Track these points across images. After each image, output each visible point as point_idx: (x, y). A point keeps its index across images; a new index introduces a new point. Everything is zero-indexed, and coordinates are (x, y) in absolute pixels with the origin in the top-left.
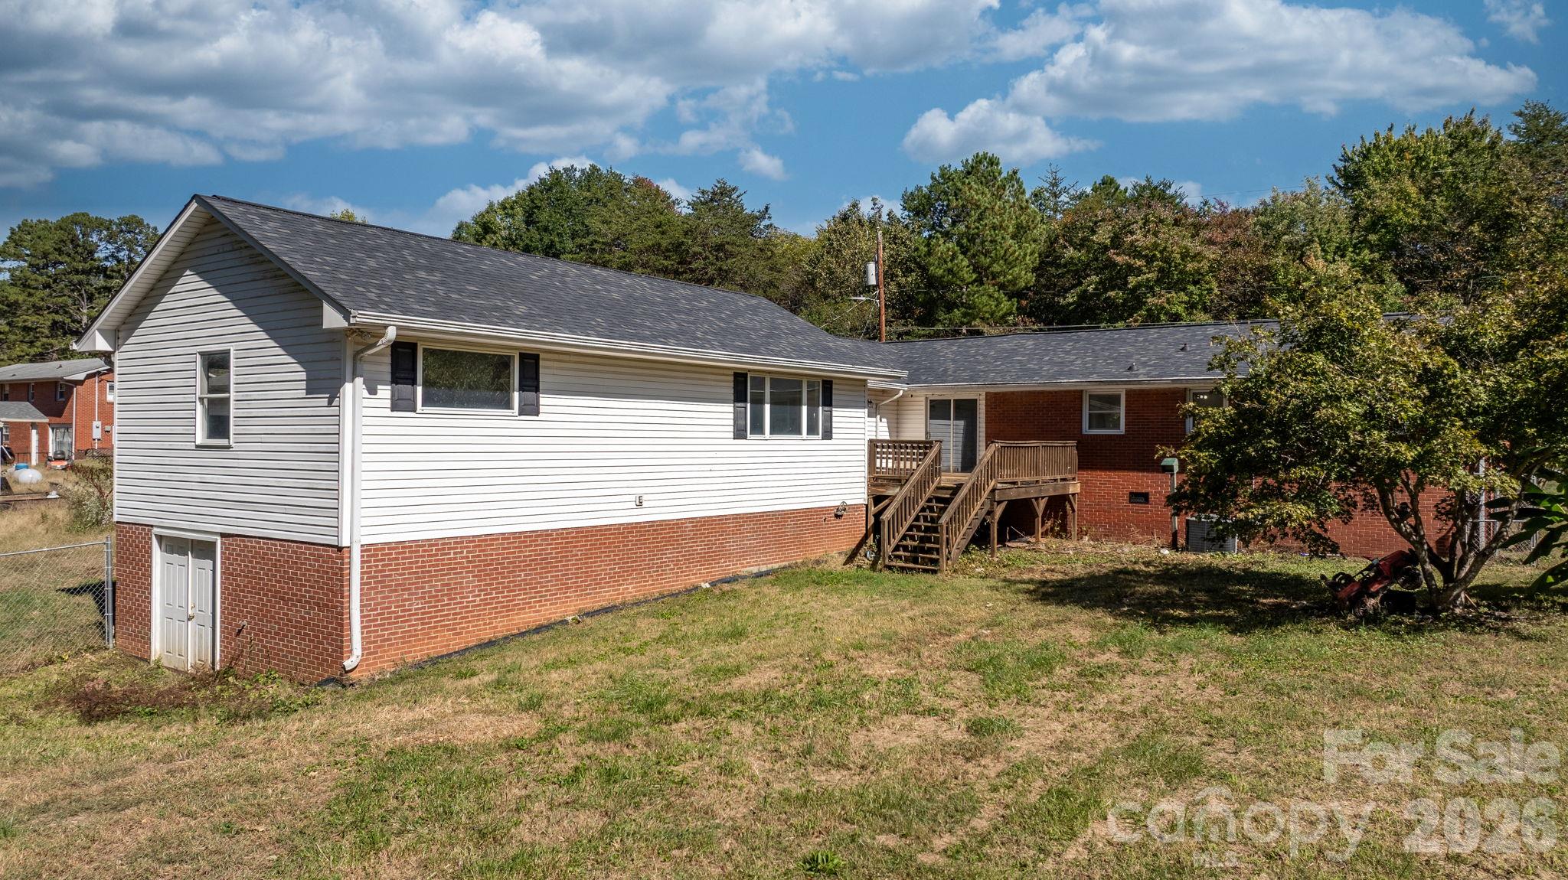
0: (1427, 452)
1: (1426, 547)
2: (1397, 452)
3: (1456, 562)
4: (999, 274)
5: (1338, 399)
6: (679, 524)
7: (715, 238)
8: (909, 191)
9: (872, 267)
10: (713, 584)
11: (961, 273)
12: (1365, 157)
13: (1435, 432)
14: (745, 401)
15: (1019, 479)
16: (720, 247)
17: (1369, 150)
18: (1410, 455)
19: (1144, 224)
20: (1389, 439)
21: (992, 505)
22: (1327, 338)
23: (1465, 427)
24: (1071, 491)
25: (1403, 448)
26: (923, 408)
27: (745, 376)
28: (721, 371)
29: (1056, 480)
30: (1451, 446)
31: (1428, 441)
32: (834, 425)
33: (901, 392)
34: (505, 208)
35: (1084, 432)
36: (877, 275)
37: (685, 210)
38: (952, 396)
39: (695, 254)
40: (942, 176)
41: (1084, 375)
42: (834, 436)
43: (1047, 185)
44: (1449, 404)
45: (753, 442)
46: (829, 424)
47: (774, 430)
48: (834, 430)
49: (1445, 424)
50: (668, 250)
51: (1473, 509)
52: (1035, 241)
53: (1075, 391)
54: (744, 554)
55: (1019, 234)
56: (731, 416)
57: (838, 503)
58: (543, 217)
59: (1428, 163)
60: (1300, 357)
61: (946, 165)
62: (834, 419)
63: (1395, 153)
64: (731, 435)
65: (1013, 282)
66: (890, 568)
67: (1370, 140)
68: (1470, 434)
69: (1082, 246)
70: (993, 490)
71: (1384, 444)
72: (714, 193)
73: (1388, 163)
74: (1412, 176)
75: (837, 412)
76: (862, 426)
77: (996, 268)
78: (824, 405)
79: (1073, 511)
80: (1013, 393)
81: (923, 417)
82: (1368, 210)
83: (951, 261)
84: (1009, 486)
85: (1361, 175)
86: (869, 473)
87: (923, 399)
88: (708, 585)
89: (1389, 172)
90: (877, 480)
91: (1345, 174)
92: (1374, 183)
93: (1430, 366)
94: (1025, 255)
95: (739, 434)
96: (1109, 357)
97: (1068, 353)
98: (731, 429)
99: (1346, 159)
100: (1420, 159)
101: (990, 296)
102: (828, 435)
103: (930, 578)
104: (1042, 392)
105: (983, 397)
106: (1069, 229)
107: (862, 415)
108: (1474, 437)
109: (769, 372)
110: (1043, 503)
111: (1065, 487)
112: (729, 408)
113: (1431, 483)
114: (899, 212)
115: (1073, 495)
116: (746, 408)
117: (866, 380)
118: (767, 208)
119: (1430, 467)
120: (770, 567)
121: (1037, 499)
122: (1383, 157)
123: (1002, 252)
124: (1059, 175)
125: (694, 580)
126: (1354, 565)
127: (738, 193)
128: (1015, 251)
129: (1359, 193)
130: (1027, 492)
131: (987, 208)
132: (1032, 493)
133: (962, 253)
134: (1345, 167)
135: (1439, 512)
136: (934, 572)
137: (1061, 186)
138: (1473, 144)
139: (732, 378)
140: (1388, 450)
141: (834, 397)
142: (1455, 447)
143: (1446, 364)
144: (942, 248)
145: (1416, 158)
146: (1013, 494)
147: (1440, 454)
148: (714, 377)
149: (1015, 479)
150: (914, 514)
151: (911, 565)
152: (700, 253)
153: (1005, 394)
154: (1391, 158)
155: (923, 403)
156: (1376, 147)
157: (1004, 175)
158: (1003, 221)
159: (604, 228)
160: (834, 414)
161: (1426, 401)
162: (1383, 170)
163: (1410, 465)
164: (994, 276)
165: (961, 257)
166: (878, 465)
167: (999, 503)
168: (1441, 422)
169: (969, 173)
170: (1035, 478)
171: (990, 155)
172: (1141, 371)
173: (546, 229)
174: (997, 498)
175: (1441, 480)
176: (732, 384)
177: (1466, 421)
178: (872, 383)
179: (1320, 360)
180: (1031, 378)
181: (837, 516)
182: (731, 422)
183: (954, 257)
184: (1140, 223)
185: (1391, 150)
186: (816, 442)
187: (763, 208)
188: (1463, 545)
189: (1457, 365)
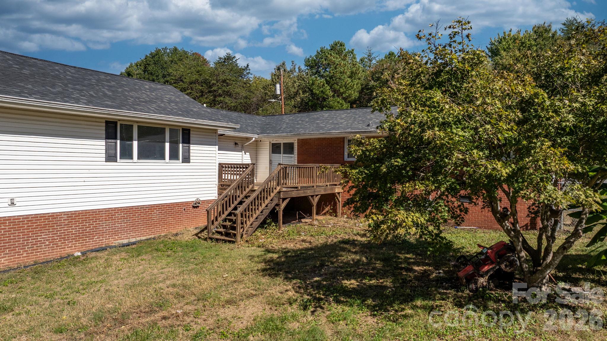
0: (520, 169)
1: (521, 240)
2: (494, 169)
3: (543, 250)
4: (343, 93)
5: (449, 124)
6: (54, 216)
7: (222, 77)
8: (307, 58)
9: (278, 86)
10: (83, 254)
11: (326, 92)
12: (500, 43)
13: (527, 151)
14: (116, 138)
15: (300, 185)
16: (224, 81)
17: (501, 40)
18: (505, 172)
19: (403, 70)
20: (487, 158)
21: (279, 200)
22: (444, 77)
23: (553, 146)
24: (337, 191)
25: (499, 165)
26: (268, 147)
27: (115, 123)
28: (94, 119)
29: (327, 185)
30: (541, 163)
31: (522, 159)
32: (191, 154)
33: (254, 139)
34: (137, 66)
35: (345, 160)
36: (280, 90)
37: (212, 65)
38: (282, 141)
39: (213, 84)
40: (321, 51)
41: (344, 129)
42: (191, 161)
43: (367, 56)
44: (540, 125)
45: (121, 164)
46: (187, 154)
47: (140, 157)
48: (191, 158)
49: (535, 143)
50: (202, 82)
51: (556, 213)
52: (359, 79)
53: (340, 138)
54: (116, 233)
55: (352, 75)
56: (104, 148)
57: (194, 200)
58: (150, 68)
59: (526, 45)
60: (422, 93)
61: (323, 47)
62: (191, 151)
63: (512, 41)
64: (104, 159)
65: (350, 96)
66: (211, 239)
67: (501, 35)
68: (559, 151)
69: (378, 80)
70: (279, 192)
71: (484, 162)
72: (225, 59)
73: (509, 45)
74: (519, 50)
75: (193, 147)
76: (214, 155)
77: (342, 90)
78: (183, 142)
79: (339, 202)
80: (310, 139)
81: (268, 152)
82: (500, 64)
83: (323, 87)
84: (293, 189)
85: (497, 50)
86: (219, 182)
87: (268, 143)
88: (79, 254)
89: (510, 49)
90: (222, 186)
91: (491, 50)
92: (503, 53)
93: (524, 95)
94: (354, 85)
95: (110, 158)
96: (361, 120)
97: (342, 119)
98: (104, 155)
99: (492, 44)
100: (523, 43)
101: (338, 102)
102: (187, 159)
103: (232, 246)
104: (324, 139)
105: (296, 142)
106: (373, 74)
107: (214, 149)
108: (563, 155)
109: (137, 122)
110: (316, 199)
111: (332, 189)
112: (103, 143)
113: (523, 197)
114: (303, 68)
115: (339, 193)
116: (116, 143)
117: (216, 130)
118: (248, 65)
119: (523, 182)
120: (138, 239)
121: (312, 196)
122: (507, 42)
123: (344, 83)
124: (372, 52)
125: (68, 251)
126: (482, 235)
127: (236, 59)
128: (349, 83)
129: (498, 58)
130: (304, 193)
131: (338, 64)
132: (309, 193)
133: (327, 83)
134: (491, 47)
135: (530, 212)
136: (233, 242)
137: (373, 56)
138: (545, 35)
139: (104, 124)
140: (486, 168)
141: (191, 139)
142: (545, 164)
143: (536, 95)
144: (319, 82)
145: (521, 43)
146: (295, 194)
147: (531, 171)
148: (86, 123)
149: (297, 185)
150: (233, 206)
151: (223, 238)
152: (215, 84)
153: (306, 140)
154: (510, 42)
155: (268, 145)
156: (504, 38)
157: (347, 50)
158: (345, 70)
159: (175, 73)
160: (191, 148)
161: (520, 123)
162: (507, 48)
163: (504, 181)
164: (342, 94)
165: (326, 85)
166: (223, 178)
167: (284, 199)
168: (531, 142)
169: (332, 49)
170: (312, 185)
171: (341, 42)
172: (373, 126)
173: (151, 74)
174: (282, 196)
175: (532, 195)
176: (104, 128)
177: (555, 141)
178: (221, 131)
179: (437, 95)
180: (318, 131)
181: (194, 207)
182: (104, 151)
183: (323, 85)
184: (402, 70)
185: (510, 40)
186: (178, 165)
187: (246, 66)
188: (547, 238)
189: (546, 95)
